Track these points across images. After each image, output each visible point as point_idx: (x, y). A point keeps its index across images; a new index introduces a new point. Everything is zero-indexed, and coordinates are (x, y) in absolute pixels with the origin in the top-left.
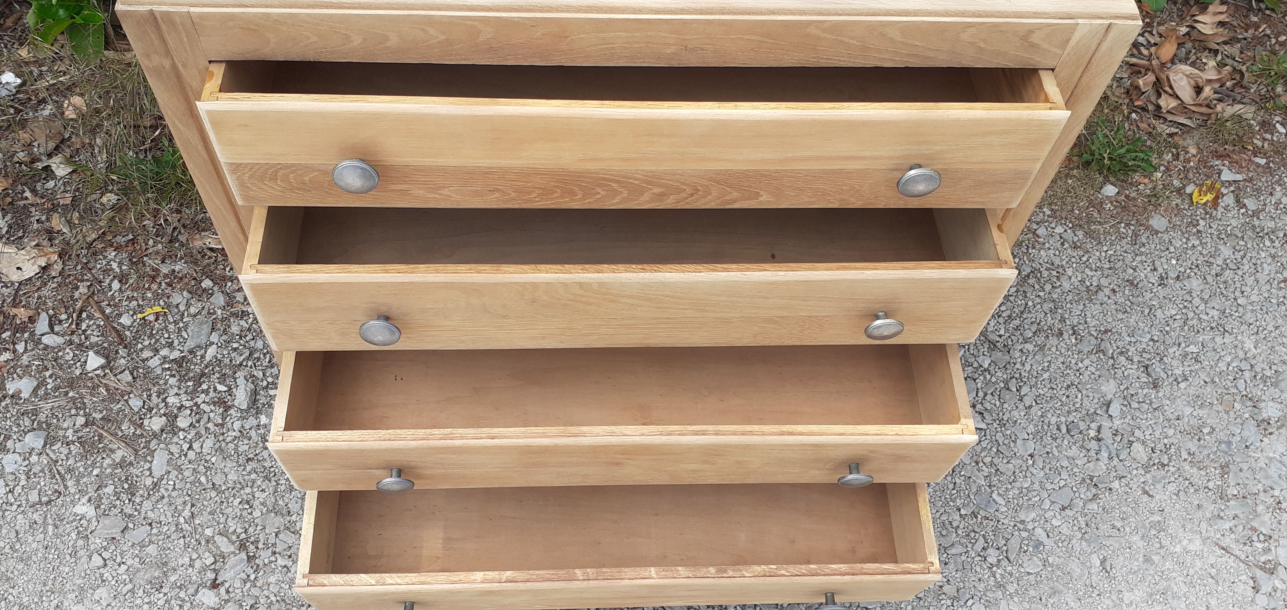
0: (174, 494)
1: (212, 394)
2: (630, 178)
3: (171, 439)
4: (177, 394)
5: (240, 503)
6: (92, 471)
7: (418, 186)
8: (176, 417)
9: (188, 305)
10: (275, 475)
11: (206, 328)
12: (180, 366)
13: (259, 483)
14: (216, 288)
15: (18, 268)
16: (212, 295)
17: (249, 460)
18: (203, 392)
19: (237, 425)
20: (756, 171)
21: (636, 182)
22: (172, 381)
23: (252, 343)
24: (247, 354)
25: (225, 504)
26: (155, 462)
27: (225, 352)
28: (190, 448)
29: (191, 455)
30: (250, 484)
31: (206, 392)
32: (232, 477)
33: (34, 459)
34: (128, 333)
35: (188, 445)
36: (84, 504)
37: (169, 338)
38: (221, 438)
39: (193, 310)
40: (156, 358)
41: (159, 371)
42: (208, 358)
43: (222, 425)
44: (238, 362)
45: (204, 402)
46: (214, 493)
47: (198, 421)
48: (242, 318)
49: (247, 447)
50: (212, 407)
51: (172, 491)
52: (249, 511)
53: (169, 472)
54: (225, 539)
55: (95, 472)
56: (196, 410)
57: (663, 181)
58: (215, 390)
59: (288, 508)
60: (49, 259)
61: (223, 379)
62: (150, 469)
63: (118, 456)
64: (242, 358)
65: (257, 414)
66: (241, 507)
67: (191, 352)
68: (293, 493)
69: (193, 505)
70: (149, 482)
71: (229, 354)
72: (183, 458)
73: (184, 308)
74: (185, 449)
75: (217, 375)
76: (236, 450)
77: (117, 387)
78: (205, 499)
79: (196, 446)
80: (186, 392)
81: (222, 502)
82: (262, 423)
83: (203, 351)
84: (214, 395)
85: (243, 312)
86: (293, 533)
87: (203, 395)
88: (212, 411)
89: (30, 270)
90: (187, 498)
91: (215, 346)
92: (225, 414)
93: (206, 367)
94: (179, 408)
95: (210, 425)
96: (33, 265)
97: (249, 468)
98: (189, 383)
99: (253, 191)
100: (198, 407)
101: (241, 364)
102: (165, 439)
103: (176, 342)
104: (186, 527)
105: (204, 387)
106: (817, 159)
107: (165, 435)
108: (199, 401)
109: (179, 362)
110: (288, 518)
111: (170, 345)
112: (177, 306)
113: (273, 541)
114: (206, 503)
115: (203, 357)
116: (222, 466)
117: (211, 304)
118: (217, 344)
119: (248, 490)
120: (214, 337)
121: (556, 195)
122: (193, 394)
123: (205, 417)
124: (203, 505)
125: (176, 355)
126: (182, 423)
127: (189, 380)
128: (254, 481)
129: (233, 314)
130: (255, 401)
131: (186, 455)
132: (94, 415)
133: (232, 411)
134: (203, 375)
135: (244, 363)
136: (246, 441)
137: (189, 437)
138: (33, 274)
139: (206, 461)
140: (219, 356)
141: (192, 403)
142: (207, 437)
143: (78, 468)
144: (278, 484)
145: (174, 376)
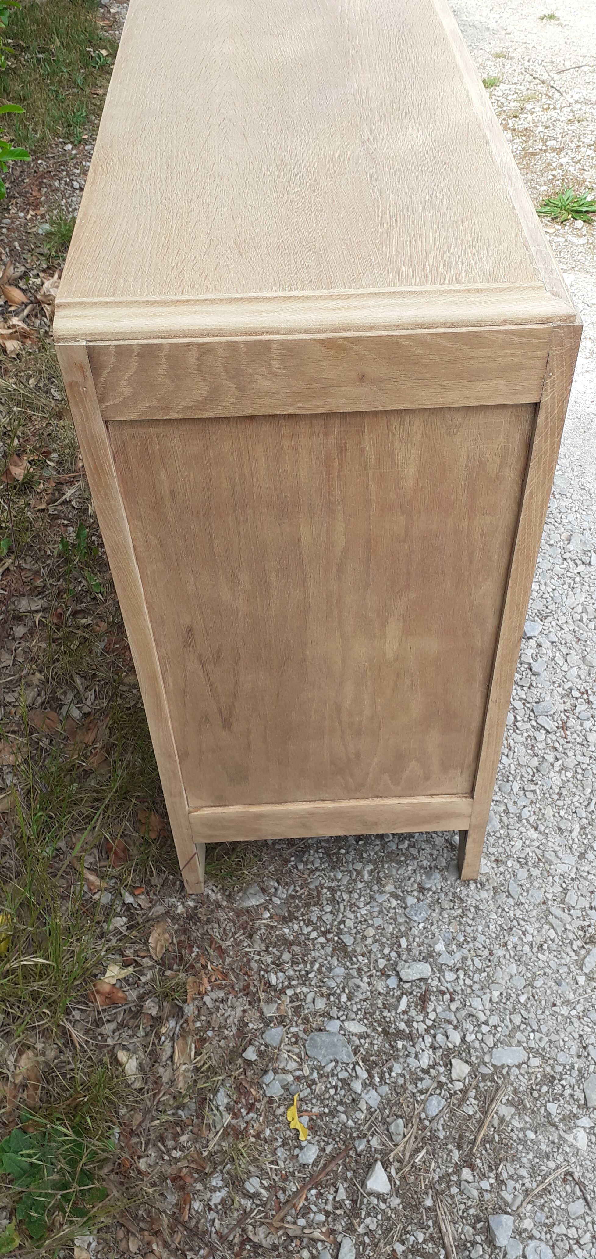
1: (412, 1014)
3: (477, 1049)
4: (416, 1057)
6: (532, 1141)
8: (448, 1049)
9: (285, 1072)
11: (320, 1040)
12: (377, 1062)
14: (258, 1042)
16: (267, 1045)
18: (410, 1026)
22: (398, 1068)
23: (339, 980)
24: (356, 980)
25: (547, 970)
26: (510, 1062)
27: (354, 1009)
29: (494, 1020)
30: (519, 948)
31: (409, 1023)
32: (514, 968)
33: (527, 1224)
34: (329, 1149)
35: (483, 1027)
36: (575, 1139)
37: (336, 1087)
38: (469, 991)
40: (366, 1097)
41: (385, 1089)
42: (363, 1030)
43: (452, 993)
44: (368, 989)
45: (424, 1021)
46: (538, 984)
47: (449, 1023)
48: (303, 1000)
50: (429, 1010)
51: (541, 1032)
52: (550, 942)
53: (519, 1041)
54: (586, 960)
55: (531, 1135)
56: (435, 1028)
58: (406, 1012)
59: (539, 904)
62: (519, 1067)
63: (506, 1111)
64: (361, 986)
67: (356, 1052)
68: (523, 902)
69: (554, 1005)
70: (536, 1062)
71: (355, 1004)
72: (499, 1029)
73: (291, 1076)
74: (488, 1028)
75: (386, 1013)
76: (480, 972)
77: (413, 1139)
78: (544, 994)
79: (482, 1017)
80: (413, 1047)
81: (545, 974)
82: (444, 950)
83: (354, 1038)
84: (413, 1011)
85: (292, 1002)
86: (566, 894)
87: (415, 1025)
88: (435, 1010)
90: (547, 1013)
91: (346, 1024)
92: (437, 993)
93: (375, 1029)
94: (436, 1048)
95: (452, 1008)
97: (500, 954)
98: (399, 1046)
100: (431, 1026)
101: (371, 987)
102: (477, 1056)
103: (342, 1075)
104: (580, 1008)
105: (402, 1026)
107: (473, 1058)
108: (422, 1027)
109: (371, 1065)
110: (550, 903)
111: (347, 1082)
112: (287, 1086)
113: (579, 911)
115: (362, 1036)
116: (503, 983)
118: (343, 1021)
120: (333, 1026)
122: (414, 1038)
123: (443, 1015)
125: (360, 1071)
126: (454, 1040)
127: (394, 1047)
131: (495, 1027)
132: (456, 1159)
133: (433, 984)
134: (386, 1032)
135: (369, 983)
136: (469, 962)
137: (472, 1028)
140: (360, 1015)
141: (427, 1036)
142: (470, 1006)
143: (530, 1161)
145: (390, 1068)
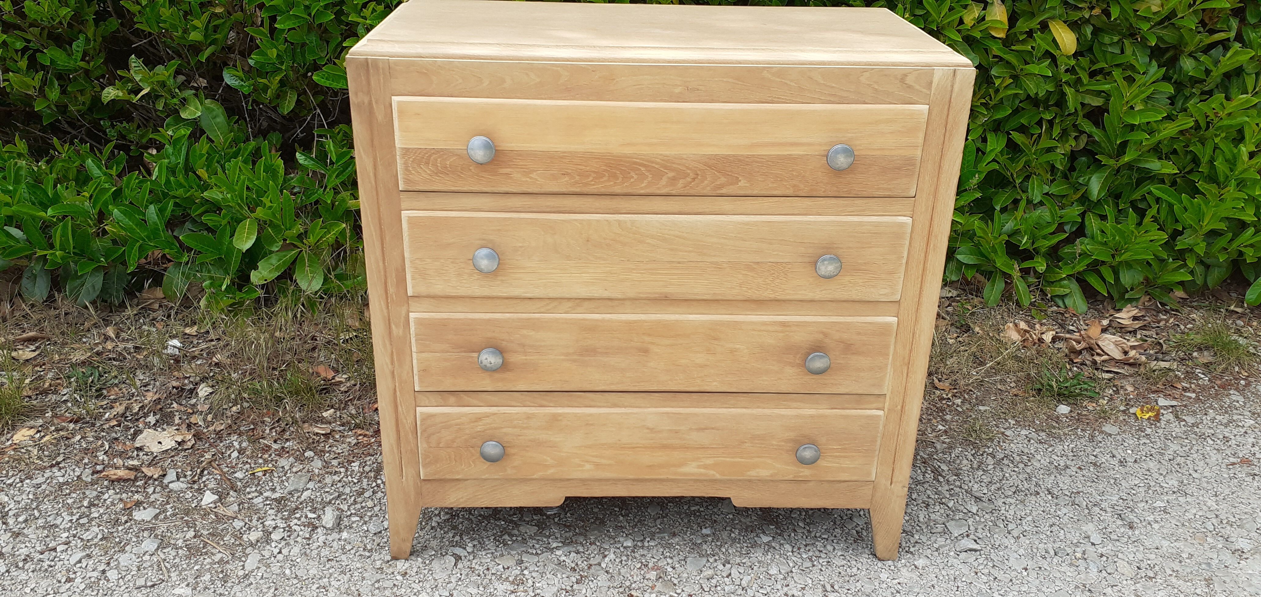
0: (261, 582)
1: (303, 519)
3: (264, 547)
4: (273, 519)
5: (318, 588)
6: (193, 567)
8: (271, 533)
9: (292, 466)
10: (350, 571)
11: (304, 479)
12: (280, 503)
13: (336, 575)
14: (315, 457)
15: (160, 443)
16: (312, 461)
17: (329, 560)
18: (296, 518)
19: (322, 538)
20: (734, 156)
22: (271, 512)
23: (341, 489)
24: (337, 494)
25: (304, 589)
26: (248, 561)
27: (318, 494)
28: (280, 552)
29: (280, 557)
30: (328, 576)
31: (299, 519)
32: (313, 572)
33: (147, 557)
34: (239, 484)
35: (278, 551)
36: (182, 588)
37: (273, 485)
38: (307, 547)
39: (294, 470)
40: (260, 498)
41: (261, 506)
42: (303, 498)
43: (309, 539)
44: (328, 499)
45: (296, 524)
46: (295, 581)
47: (289, 536)
48: (334, 475)
49: (328, 553)
50: (302, 528)
51: (260, 580)
52: (325, 593)
53: (259, 568)
55: (196, 568)
56: (289, 529)
57: (674, 165)
58: (306, 517)
60: (185, 437)
61: (314, 510)
62: (243, 566)
63: (217, 558)
64: (332, 497)
65: (340, 532)
66: (318, 591)
67: (290, 493)
68: (364, 582)
69: (276, 589)
70: (241, 573)
71: (321, 495)
72: (273, 558)
73: (288, 468)
74: (275, 553)
75: (309, 508)
76: (318, 554)
77: (224, 514)
78: (287, 585)
79: (285, 552)
80: (282, 518)
81: (302, 587)
82: (343, 538)
83: (299, 494)
84: (305, 520)
85: (336, 472)
87: (296, 521)
88: (301, 530)
89: (169, 444)
90: (272, 584)
91: (310, 491)
92: (312, 532)
93: (301, 503)
94: (274, 528)
95: (299, 539)
96: (171, 441)
97: (328, 566)
98: (285, 513)
99: (412, 174)
100: (291, 528)
101: (330, 502)
102: (259, 547)
103: (278, 488)
105: (298, 515)
107: (259, 544)
108: (292, 524)
109: (278, 501)
111: (273, 490)
112: (283, 467)
114: (287, 588)
115: (299, 497)
116: (305, 564)
117: (311, 466)
118: (312, 489)
119: (326, 580)
120: (311, 485)
122: (286, 519)
123: (296, 534)
124: (285, 589)
125: (277, 495)
126: (275, 536)
127: (285, 511)
128: (331, 575)
129: (327, 473)
130: (339, 524)
131: (275, 557)
132: (202, 531)
133: (319, 530)
134: (297, 508)
135: (333, 502)
136: (328, 549)
137: (280, 546)
138: (170, 447)
139: (292, 560)
140: (312, 497)
141: (285, 525)
142: (295, 546)
143: (182, 565)
144: (352, 576)
145: (273, 509)
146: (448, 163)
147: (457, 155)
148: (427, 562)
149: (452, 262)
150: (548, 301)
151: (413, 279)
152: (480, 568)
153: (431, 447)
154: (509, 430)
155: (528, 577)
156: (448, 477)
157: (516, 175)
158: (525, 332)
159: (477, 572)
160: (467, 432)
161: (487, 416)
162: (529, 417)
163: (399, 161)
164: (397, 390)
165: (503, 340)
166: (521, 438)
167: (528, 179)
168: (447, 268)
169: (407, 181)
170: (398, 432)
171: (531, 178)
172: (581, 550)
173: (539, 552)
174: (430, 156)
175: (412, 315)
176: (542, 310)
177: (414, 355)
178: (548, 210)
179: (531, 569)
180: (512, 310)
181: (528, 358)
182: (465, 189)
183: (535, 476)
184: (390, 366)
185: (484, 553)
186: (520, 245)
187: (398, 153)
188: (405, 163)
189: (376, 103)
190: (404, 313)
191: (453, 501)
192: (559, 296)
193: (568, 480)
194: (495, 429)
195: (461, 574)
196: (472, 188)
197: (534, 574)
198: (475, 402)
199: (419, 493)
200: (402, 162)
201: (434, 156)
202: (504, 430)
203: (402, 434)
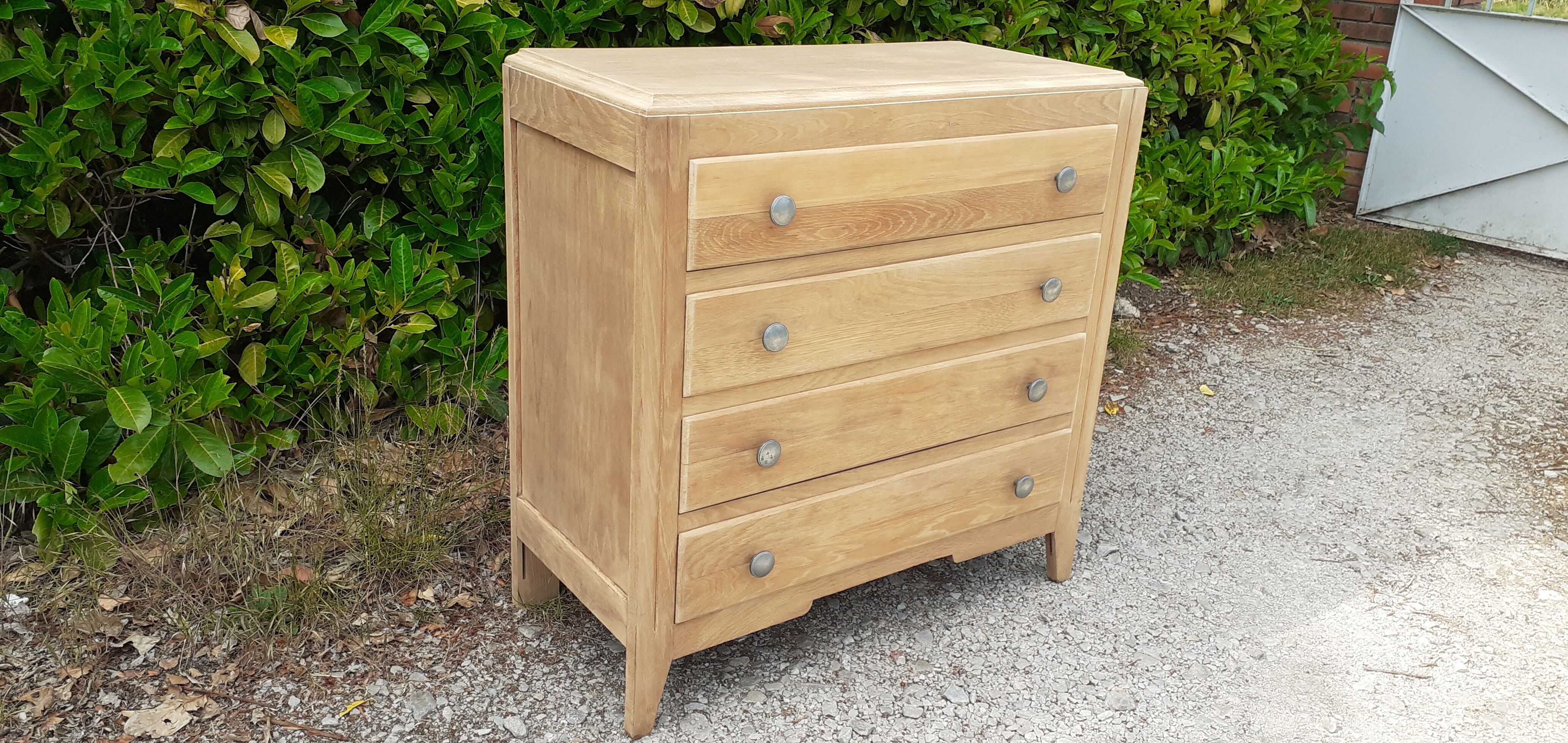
1: (476, 739)
2: (919, 205)
7: (804, 229)
9: (389, 690)
11: (426, 698)
12: (424, 733)
14: (408, 671)
15: (167, 721)
16: (409, 676)
20: (983, 189)
21: (922, 208)
23: (482, 694)
24: (486, 700)
27: (460, 708)
37: (391, 718)
39: (398, 692)
42: (448, 718)
44: (483, 709)
48: (456, 681)
57: (936, 205)
64: (482, 705)
67: (425, 718)
71: (468, 707)
75: (470, 726)
83: (438, 715)
84: (480, 739)
91: (448, 708)
96: (182, 713)
99: (704, 249)
103: (401, 718)
105: (464, 738)
106: (1013, 174)
111: (398, 722)
112: (379, 694)
115: (441, 719)
117: (414, 681)
118: (449, 705)
120: (441, 701)
121: (878, 228)
129: (444, 682)
138: (186, 722)
140: (459, 713)
146: (740, 231)
147: (751, 220)
148: (674, 729)
149: (734, 347)
150: (814, 376)
151: (694, 374)
152: (736, 713)
153: (693, 579)
154: (771, 536)
155: (794, 704)
156: (707, 611)
157: (802, 236)
158: (794, 415)
159: (737, 718)
160: (731, 549)
161: (751, 524)
162: (791, 514)
163: (692, 235)
164: (660, 519)
165: (774, 429)
166: (782, 541)
167: (812, 239)
168: (728, 355)
169: (699, 258)
170: (656, 571)
171: (815, 237)
172: (812, 662)
173: (777, 678)
174: (724, 225)
175: (687, 420)
176: (809, 387)
177: (685, 469)
178: (823, 271)
179: (788, 696)
180: (781, 393)
181: (795, 444)
182: (754, 259)
183: (791, 584)
184: (656, 490)
185: (722, 699)
186: (799, 315)
187: (691, 226)
188: (699, 237)
189: (673, 169)
190: (676, 419)
191: (704, 641)
192: (829, 366)
193: (817, 579)
194: (759, 538)
195: (725, 726)
196: (760, 257)
197: (798, 699)
198: (738, 511)
199: (671, 643)
200: (696, 236)
201: (728, 225)
202: (766, 537)
203: (660, 572)
